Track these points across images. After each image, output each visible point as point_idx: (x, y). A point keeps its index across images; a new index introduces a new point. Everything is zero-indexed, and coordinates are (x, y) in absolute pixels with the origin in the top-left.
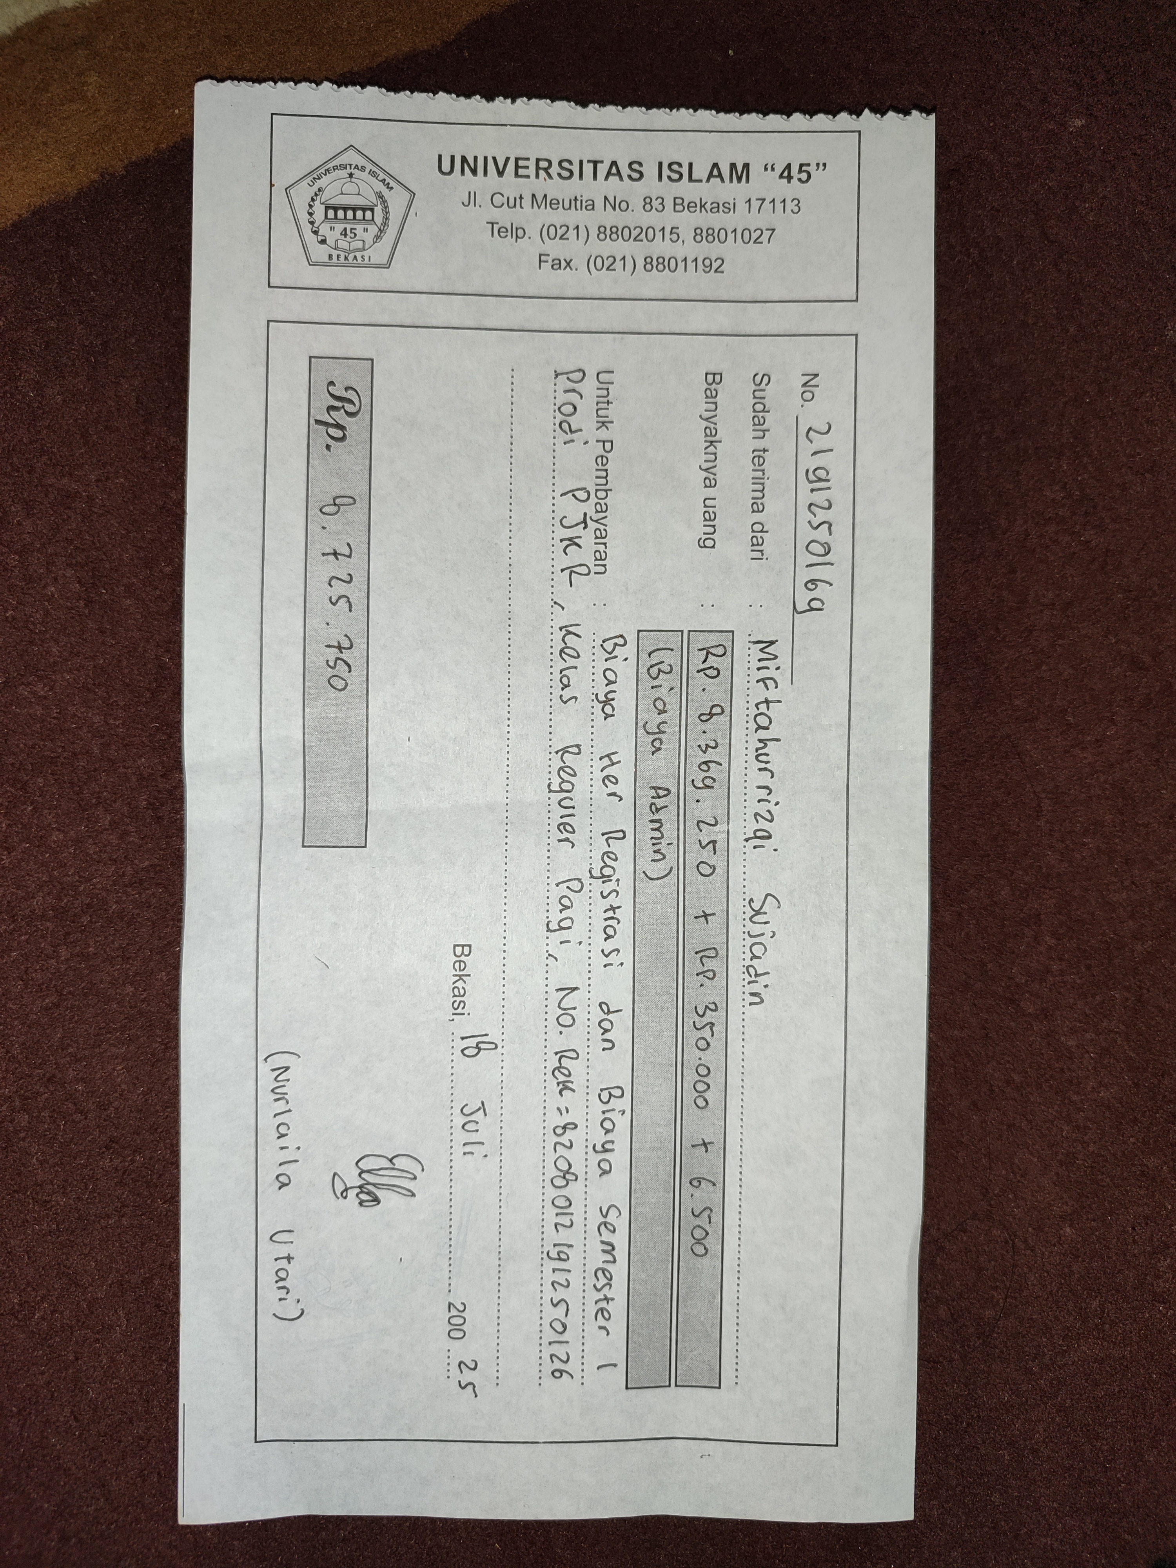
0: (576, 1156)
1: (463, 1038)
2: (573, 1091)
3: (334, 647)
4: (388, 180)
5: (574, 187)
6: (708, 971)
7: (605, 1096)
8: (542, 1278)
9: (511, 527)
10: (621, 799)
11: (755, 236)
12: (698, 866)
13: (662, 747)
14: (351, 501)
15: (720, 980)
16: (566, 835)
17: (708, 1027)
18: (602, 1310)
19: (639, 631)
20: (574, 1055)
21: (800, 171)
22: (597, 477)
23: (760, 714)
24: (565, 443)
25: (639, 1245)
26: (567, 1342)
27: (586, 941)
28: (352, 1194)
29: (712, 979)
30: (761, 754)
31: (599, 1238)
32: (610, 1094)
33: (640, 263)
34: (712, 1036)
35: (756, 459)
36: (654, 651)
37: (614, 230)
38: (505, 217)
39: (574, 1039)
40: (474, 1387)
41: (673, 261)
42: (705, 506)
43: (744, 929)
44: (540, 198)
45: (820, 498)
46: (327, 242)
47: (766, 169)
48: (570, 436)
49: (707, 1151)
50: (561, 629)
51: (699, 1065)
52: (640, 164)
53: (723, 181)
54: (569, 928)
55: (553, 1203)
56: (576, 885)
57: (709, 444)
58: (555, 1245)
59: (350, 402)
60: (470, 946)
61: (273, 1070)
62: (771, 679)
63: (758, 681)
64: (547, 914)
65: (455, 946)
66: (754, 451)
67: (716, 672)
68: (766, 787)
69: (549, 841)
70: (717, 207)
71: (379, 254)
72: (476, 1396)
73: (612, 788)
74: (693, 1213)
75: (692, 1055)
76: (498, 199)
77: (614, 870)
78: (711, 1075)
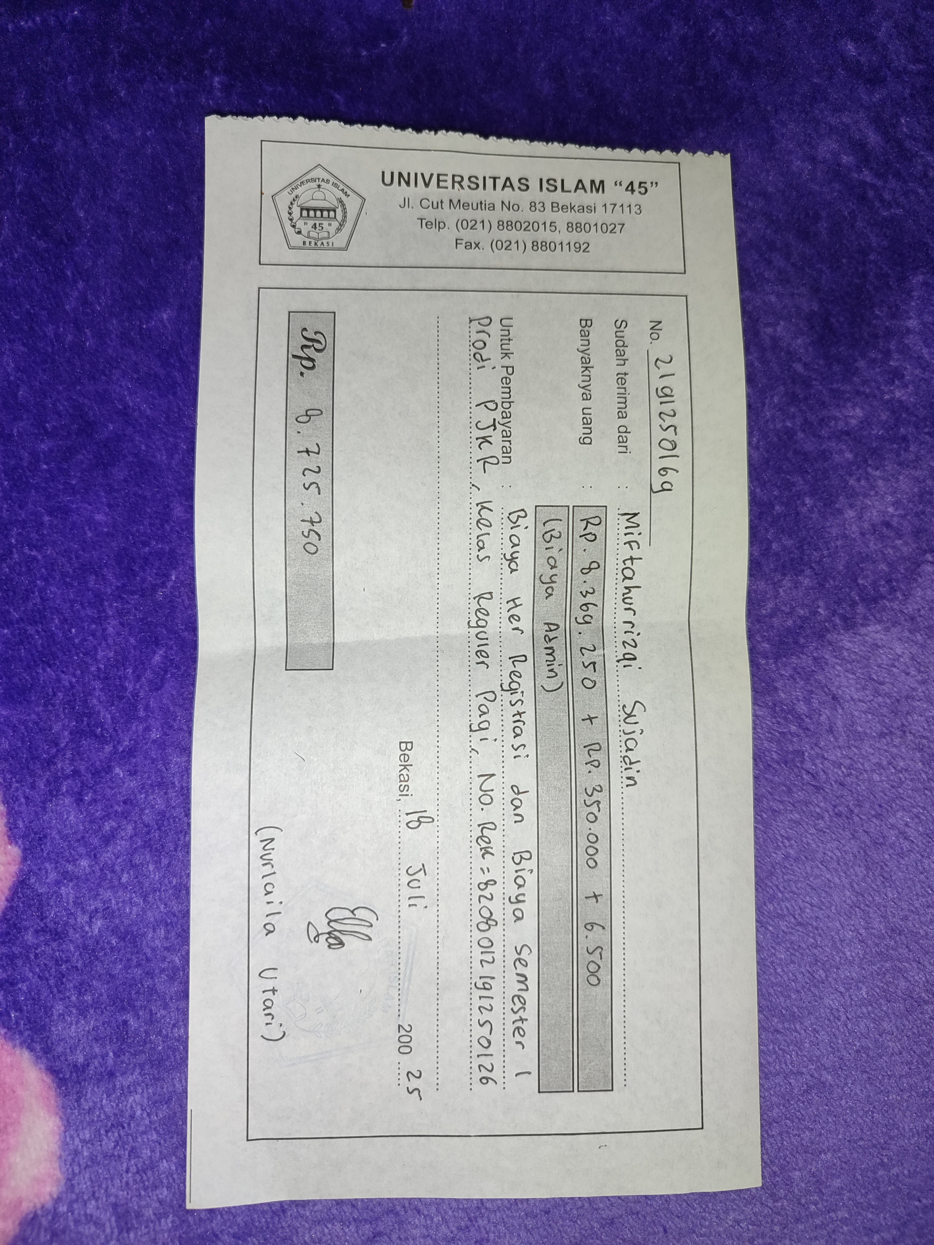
0: (496, 906)
1: (407, 814)
2: (492, 854)
3: (307, 521)
4: (346, 190)
5: (479, 195)
6: (595, 761)
7: (517, 858)
8: (471, 1004)
9: (439, 429)
10: (522, 632)
11: (610, 228)
12: (582, 681)
13: (553, 593)
14: (319, 412)
15: (603, 768)
16: (482, 659)
17: (595, 804)
18: (518, 1028)
19: (536, 506)
20: (492, 827)
21: (640, 187)
22: (503, 393)
23: (626, 568)
24: (478, 368)
25: (546, 976)
26: (492, 1055)
27: (500, 739)
28: (322, 938)
29: (598, 767)
30: (627, 598)
31: (515, 971)
32: (521, 856)
33: (529, 245)
34: (599, 811)
35: (620, 380)
36: (547, 521)
37: (509, 223)
38: (430, 214)
39: (493, 814)
40: (419, 1092)
41: (552, 244)
42: (584, 414)
43: (620, 728)
44: (455, 202)
45: (667, 408)
46: (302, 233)
47: (616, 184)
48: (481, 364)
49: (597, 902)
50: (477, 505)
51: (590, 834)
52: (527, 180)
53: (585, 191)
54: (487, 729)
55: (478, 943)
56: (491, 696)
57: (584, 369)
58: (480, 978)
59: (318, 342)
60: (412, 743)
61: (262, 841)
62: (635, 542)
63: (625, 544)
64: (469, 718)
65: (401, 743)
66: (618, 374)
67: (594, 537)
68: (630, 622)
69: (469, 664)
70: (582, 209)
71: (340, 240)
72: (421, 1099)
73: (516, 624)
74: (588, 951)
75: (584, 826)
76: (425, 203)
77: (519, 685)
78: (599, 841)
